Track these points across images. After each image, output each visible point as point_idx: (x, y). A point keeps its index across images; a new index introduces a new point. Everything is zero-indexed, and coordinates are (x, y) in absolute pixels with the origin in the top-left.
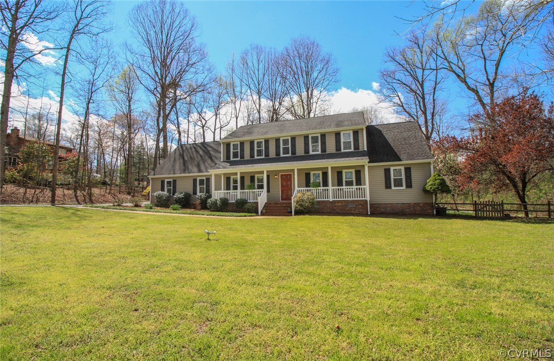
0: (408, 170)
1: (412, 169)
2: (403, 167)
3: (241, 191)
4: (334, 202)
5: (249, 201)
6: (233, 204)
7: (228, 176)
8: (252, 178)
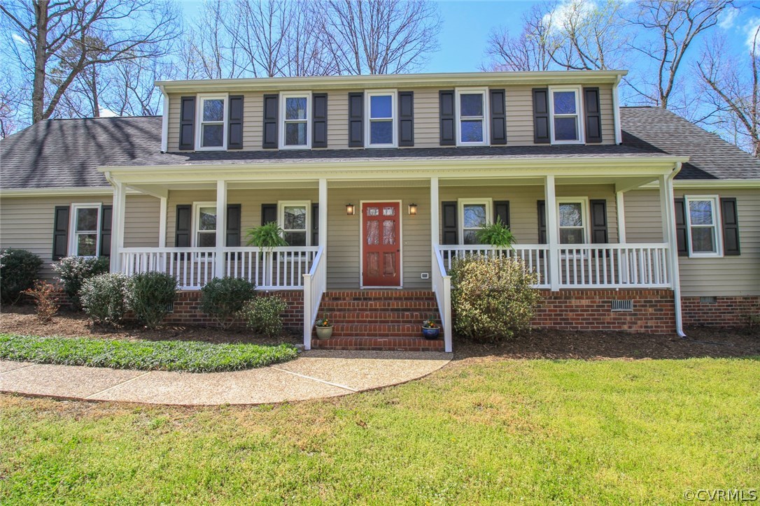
0: (729, 205)
1: (738, 203)
2: (717, 197)
3: (230, 250)
4: (565, 295)
5: (258, 288)
6: (194, 296)
7: (184, 202)
8: (269, 212)
